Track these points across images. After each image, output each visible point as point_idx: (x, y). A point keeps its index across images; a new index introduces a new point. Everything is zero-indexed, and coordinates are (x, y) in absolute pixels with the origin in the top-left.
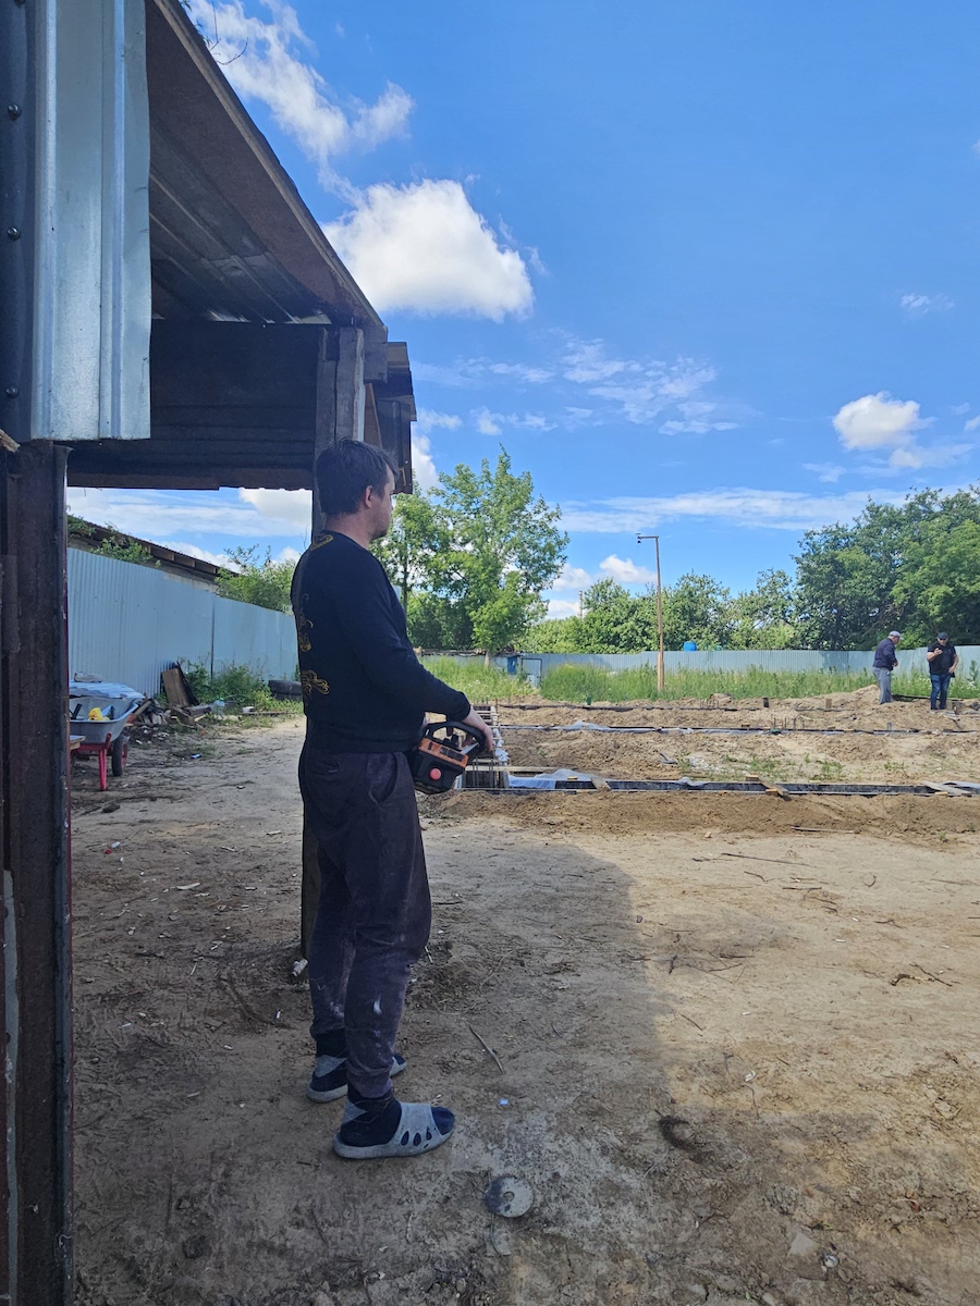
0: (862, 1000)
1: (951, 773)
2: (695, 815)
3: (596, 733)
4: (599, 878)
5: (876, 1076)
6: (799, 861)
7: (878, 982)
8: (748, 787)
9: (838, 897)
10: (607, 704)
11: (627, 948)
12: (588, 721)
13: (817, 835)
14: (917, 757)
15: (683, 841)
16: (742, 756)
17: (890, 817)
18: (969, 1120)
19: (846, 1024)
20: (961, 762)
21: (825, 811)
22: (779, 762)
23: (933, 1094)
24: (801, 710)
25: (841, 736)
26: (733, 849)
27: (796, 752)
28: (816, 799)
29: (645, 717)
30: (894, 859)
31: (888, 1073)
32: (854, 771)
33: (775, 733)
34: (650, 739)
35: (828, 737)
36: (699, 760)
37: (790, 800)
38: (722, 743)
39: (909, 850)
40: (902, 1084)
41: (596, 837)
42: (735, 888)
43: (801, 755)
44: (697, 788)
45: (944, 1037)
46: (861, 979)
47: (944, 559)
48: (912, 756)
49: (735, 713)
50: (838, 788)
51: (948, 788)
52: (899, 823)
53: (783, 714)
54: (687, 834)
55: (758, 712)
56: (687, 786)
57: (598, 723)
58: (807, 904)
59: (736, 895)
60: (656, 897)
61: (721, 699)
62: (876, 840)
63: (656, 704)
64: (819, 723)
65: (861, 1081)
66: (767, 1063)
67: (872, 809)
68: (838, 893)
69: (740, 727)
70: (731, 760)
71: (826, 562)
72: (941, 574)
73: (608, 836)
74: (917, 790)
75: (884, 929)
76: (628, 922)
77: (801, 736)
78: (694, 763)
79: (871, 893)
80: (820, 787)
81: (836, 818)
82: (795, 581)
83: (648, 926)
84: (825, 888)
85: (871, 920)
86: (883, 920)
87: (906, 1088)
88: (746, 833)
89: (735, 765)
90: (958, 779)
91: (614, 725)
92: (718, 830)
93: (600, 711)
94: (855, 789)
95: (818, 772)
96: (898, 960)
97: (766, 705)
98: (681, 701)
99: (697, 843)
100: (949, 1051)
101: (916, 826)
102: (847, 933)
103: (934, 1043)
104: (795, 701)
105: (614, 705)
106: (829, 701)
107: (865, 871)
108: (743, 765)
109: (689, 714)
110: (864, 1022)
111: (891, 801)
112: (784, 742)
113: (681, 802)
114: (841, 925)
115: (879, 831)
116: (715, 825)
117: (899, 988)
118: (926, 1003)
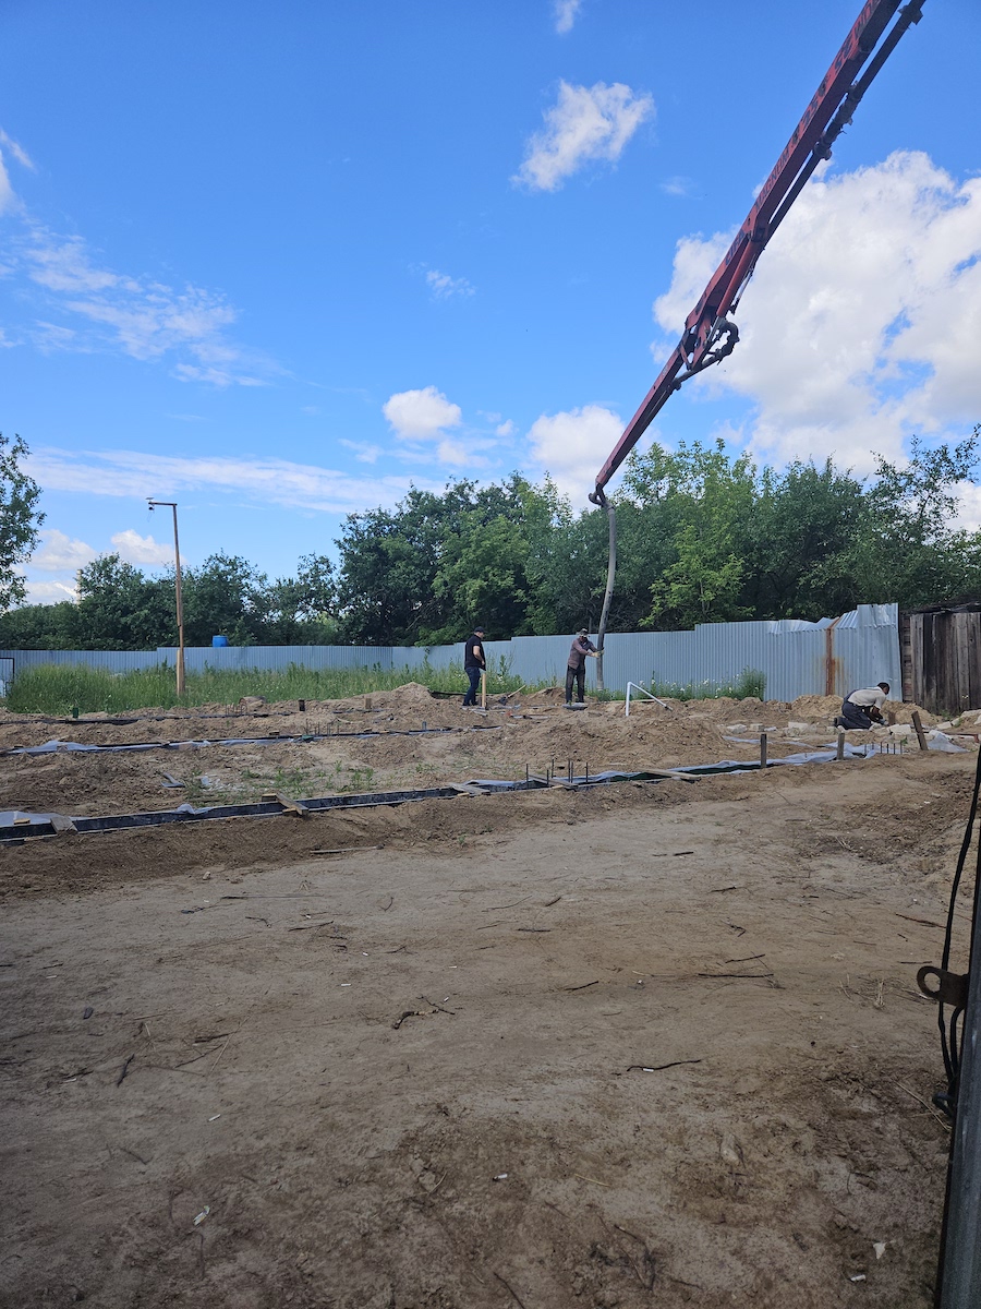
0: (360, 1059)
1: (477, 771)
2: (194, 852)
3: (77, 755)
4: (37, 963)
5: (361, 1162)
6: (314, 892)
7: (381, 1029)
8: (264, 809)
9: (350, 930)
10: (103, 715)
11: (60, 1063)
12: (70, 739)
13: (338, 857)
14: (448, 757)
15: (175, 888)
16: (267, 770)
17: (414, 825)
18: (454, 1187)
19: (336, 1098)
20: (486, 759)
21: (348, 828)
22: (307, 774)
23: (418, 1164)
24: (339, 712)
25: (375, 739)
26: (237, 890)
27: (327, 761)
28: (340, 814)
29: (150, 730)
30: (414, 873)
31: (372, 1153)
32: (386, 779)
33: (307, 740)
34: (150, 758)
35: (362, 740)
36: (212, 780)
37: (310, 818)
38: (243, 757)
39: (430, 862)
40: (388, 1162)
41: (45, 902)
42: (228, 943)
43: (332, 764)
44: (201, 816)
45: (439, 1083)
46: (363, 1030)
47: (478, 552)
48: (443, 756)
49: (266, 719)
50: (365, 799)
51: (471, 787)
52: (422, 831)
53: (319, 717)
54: (180, 880)
55: (291, 716)
56: (187, 815)
57: (82, 741)
58: (314, 946)
59: (230, 950)
60: (118, 976)
61: (252, 702)
62: (398, 854)
63: (170, 713)
64: (356, 725)
65: (341, 1174)
66: (228, 1187)
67: (396, 819)
68: (349, 925)
69: (268, 735)
70: (252, 776)
71: (369, 550)
72: (477, 567)
73: (65, 898)
74: (442, 793)
75: (394, 960)
76: (69, 1022)
77: (335, 743)
78: (207, 784)
79: (385, 919)
80: (346, 800)
81: (360, 834)
82: (339, 569)
83: (100, 1020)
84: (338, 921)
85: (383, 950)
86: (396, 948)
87: (392, 1166)
88: (257, 866)
89: (257, 781)
90: (482, 777)
91: (108, 743)
92: (222, 867)
93: (92, 725)
94: (381, 798)
95: (348, 782)
96: (403, 995)
97: (302, 708)
98: (202, 708)
99: (190, 888)
100: (441, 1100)
101: (438, 833)
102: (355, 974)
103: (427, 1095)
104: (334, 702)
105: (113, 716)
106: (369, 701)
107: (384, 892)
108: (265, 782)
109: (210, 723)
110: (357, 1088)
111: (414, 808)
112: (315, 750)
113: (175, 837)
114: (349, 965)
115: (403, 843)
116: (218, 861)
117: (403, 1031)
118: (427, 1043)
